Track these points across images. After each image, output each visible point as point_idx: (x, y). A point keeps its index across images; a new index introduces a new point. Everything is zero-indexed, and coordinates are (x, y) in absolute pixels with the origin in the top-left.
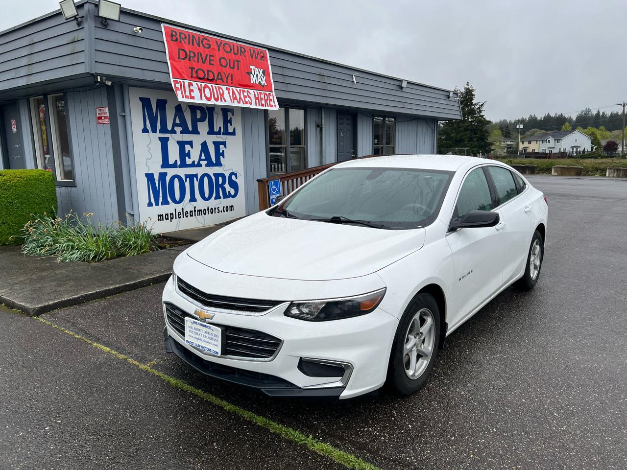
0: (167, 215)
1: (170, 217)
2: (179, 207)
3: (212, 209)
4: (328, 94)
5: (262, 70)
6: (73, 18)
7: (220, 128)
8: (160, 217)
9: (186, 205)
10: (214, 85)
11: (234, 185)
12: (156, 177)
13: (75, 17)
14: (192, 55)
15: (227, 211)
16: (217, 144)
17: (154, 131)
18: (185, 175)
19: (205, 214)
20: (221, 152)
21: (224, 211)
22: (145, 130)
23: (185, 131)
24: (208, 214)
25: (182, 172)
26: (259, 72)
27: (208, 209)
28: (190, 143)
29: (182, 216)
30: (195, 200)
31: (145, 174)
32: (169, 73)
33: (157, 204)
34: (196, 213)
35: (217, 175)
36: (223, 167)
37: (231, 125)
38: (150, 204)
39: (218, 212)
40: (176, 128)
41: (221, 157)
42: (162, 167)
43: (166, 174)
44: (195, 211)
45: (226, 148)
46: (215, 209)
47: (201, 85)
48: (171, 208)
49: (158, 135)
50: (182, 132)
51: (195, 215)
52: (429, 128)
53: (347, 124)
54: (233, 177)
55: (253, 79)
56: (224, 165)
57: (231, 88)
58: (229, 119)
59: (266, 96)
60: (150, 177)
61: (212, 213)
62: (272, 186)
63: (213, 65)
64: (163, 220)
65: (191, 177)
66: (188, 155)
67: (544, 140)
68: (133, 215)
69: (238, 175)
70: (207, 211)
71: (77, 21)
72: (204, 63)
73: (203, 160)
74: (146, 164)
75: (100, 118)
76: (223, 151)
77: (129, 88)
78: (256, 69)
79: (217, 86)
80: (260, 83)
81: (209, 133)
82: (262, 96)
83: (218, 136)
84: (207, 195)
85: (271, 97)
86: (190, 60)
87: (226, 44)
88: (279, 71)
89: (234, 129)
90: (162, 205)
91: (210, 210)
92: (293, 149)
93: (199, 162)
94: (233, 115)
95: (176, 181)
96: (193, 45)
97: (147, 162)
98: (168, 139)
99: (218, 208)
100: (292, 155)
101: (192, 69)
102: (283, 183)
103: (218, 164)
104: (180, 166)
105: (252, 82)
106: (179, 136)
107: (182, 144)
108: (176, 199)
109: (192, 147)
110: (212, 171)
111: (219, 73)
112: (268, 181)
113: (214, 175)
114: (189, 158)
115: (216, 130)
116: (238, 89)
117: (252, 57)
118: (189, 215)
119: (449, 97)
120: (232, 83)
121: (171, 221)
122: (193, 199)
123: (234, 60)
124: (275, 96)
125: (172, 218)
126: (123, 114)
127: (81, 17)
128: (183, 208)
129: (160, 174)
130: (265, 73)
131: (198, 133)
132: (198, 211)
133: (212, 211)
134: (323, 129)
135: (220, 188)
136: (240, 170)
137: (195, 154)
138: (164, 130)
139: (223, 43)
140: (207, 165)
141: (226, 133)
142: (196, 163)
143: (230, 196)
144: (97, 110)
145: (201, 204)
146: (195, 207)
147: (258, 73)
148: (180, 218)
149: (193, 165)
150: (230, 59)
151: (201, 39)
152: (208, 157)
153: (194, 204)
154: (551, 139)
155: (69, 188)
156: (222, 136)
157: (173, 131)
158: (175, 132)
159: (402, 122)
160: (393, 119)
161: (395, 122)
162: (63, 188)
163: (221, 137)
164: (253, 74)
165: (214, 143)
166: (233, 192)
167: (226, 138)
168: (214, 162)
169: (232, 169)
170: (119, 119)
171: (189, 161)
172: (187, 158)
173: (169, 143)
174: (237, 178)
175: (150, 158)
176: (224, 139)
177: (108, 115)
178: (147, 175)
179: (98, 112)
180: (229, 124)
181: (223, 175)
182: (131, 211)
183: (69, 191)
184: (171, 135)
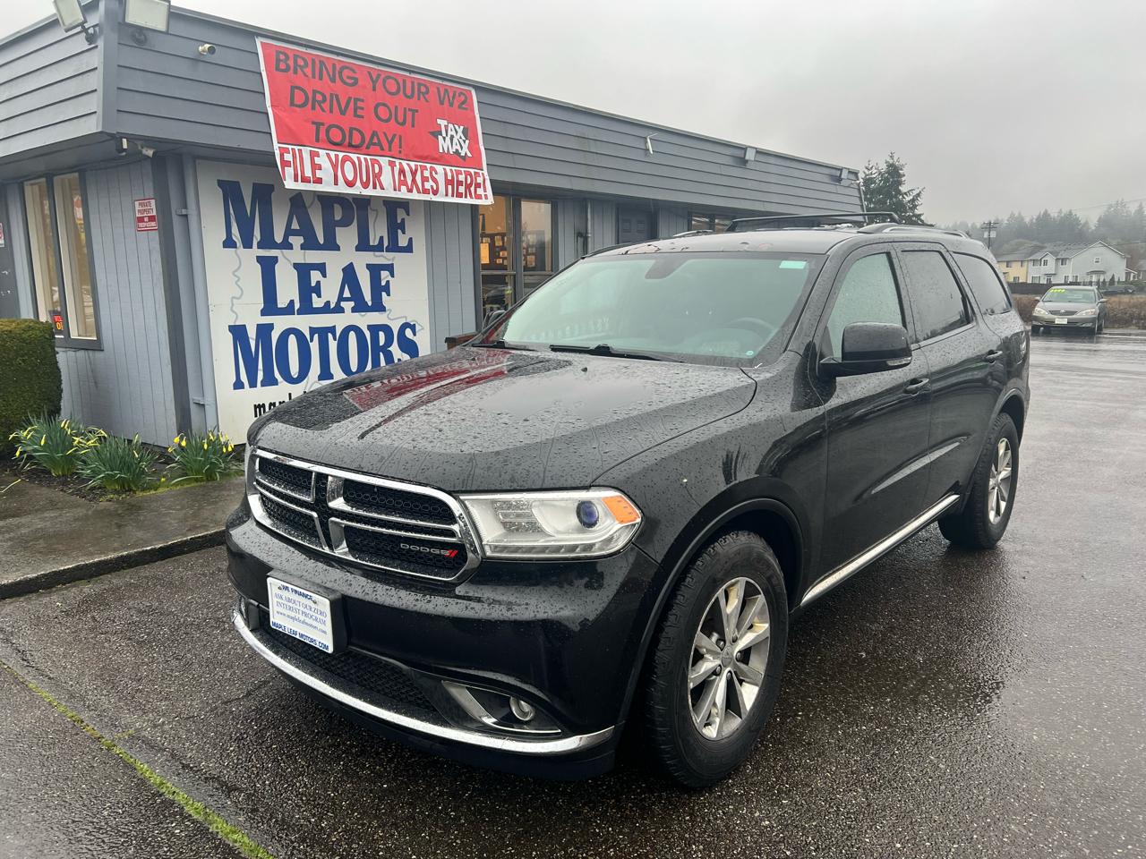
0: (272, 404)
2: (297, 390)
4: (595, 173)
5: (462, 127)
6: (79, 29)
7: (381, 238)
8: (259, 408)
9: (312, 384)
10: (362, 157)
11: (410, 347)
12: (252, 333)
13: (82, 24)
14: (319, 97)
16: (375, 270)
17: (248, 245)
18: (310, 328)
20: (383, 283)
22: (229, 243)
23: (310, 244)
25: (304, 323)
26: (457, 132)
28: (321, 268)
30: (331, 377)
31: (229, 326)
32: (271, 134)
33: (253, 384)
35: (374, 329)
36: (388, 312)
37: (404, 233)
38: (238, 385)
40: (292, 239)
41: (384, 294)
42: (264, 313)
43: (271, 327)
45: (393, 276)
47: (337, 156)
48: (281, 391)
49: (256, 252)
50: (303, 247)
53: (638, 231)
54: (408, 333)
55: (444, 145)
56: (390, 310)
57: (397, 162)
58: (399, 221)
59: (469, 177)
60: (238, 332)
63: (362, 117)
65: (323, 333)
66: (317, 290)
67: (1037, 260)
68: (203, 405)
69: (417, 328)
71: (87, 33)
72: (343, 112)
73: (347, 299)
74: (232, 308)
75: (141, 220)
76: (388, 282)
77: (197, 161)
78: (451, 126)
79: (368, 157)
80: (457, 152)
81: (358, 249)
82: (462, 178)
83: (377, 253)
84: (354, 366)
85: (480, 180)
86: (313, 108)
87: (389, 77)
88: (497, 129)
89: (411, 240)
90: (262, 386)
92: (531, 278)
93: (338, 304)
94: (408, 215)
95: (292, 340)
96: (321, 79)
97: (233, 305)
98: (275, 259)
100: (527, 290)
101: (318, 125)
103: (378, 307)
104: (300, 312)
105: (441, 151)
106: (298, 255)
107: (303, 270)
108: (292, 374)
109: (324, 276)
110: (364, 320)
111: (374, 134)
113: (370, 327)
114: (319, 296)
115: (373, 241)
116: (413, 164)
117: (442, 103)
119: (839, 179)
120: (400, 152)
122: (325, 373)
123: (405, 108)
124: (487, 178)
126: (184, 212)
127: (94, 26)
129: (259, 326)
130: (469, 134)
131: (338, 248)
134: (589, 239)
135: (381, 354)
136: (421, 317)
137: (330, 289)
138: (267, 242)
139: (383, 76)
140: (354, 310)
141: (394, 247)
142: (332, 306)
144: (137, 203)
147: (454, 133)
149: (326, 309)
150: (396, 107)
151: (338, 68)
152: (357, 295)
153: (327, 381)
154: (1051, 260)
155: (91, 353)
156: (385, 253)
157: (286, 245)
158: (290, 247)
162: (81, 354)
163: (382, 256)
164: (444, 135)
165: (369, 266)
167: (393, 259)
168: (370, 303)
169: (406, 317)
170: (177, 222)
171: (317, 302)
172: (314, 295)
173: (277, 267)
174: (415, 334)
175: (238, 296)
176: (389, 260)
177: (154, 214)
178: (233, 329)
179: (137, 207)
180: (399, 231)
181: (387, 329)
182: (200, 398)
183: (92, 358)
184: (282, 253)
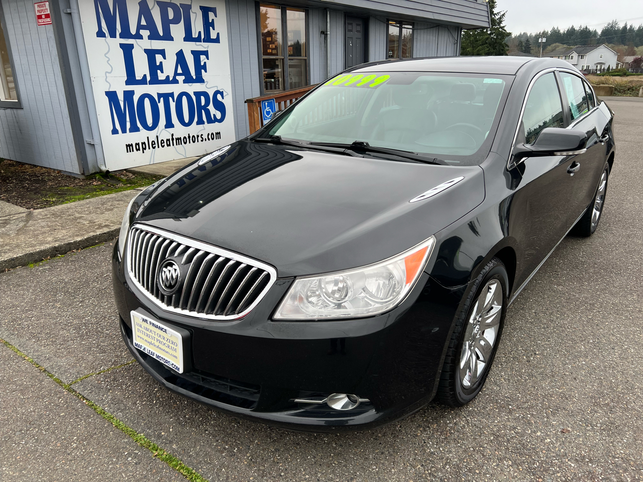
0: (137, 144)
1: (141, 147)
2: (152, 135)
3: (193, 136)
7: (200, 33)
8: (129, 147)
9: (161, 131)
11: (220, 107)
12: (121, 97)
15: (213, 139)
16: (196, 54)
17: (113, 35)
18: (158, 93)
19: (185, 143)
20: (202, 64)
21: (209, 139)
22: (100, 34)
23: (154, 36)
24: (190, 143)
25: (154, 90)
27: (189, 137)
28: (162, 52)
29: (157, 145)
30: (172, 126)
31: (106, 92)
33: (124, 131)
34: (175, 141)
35: (198, 94)
36: (206, 83)
37: (214, 29)
38: (115, 131)
39: (202, 141)
40: (142, 32)
41: (203, 71)
42: (128, 83)
43: (132, 93)
44: (173, 139)
45: (208, 59)
46: (198, 136)
48: (142, 135)
49: (119, 40)
50: (150, 38)
51: (173, 145)
52: (451, 38)
53: (357, 31)
54: (219, 97)
56: (207, 82)
58: (210, 21)
60: (112, 96)
61: (194, 142)
62: (265, 108)
64: (133, 151)
65: (166, 97)
66: (161, 67)
67: (567, 56)
68: (94, 145)
69: (225, 94)
70: (188, 140)
73: (180, 74)
74: (106, 79)
75: (40, 17)
76: (205, 63)
81: (186, 39)
83: (198, 43)
84: (187, 120)
89: (218, 34)
90: (130, 132)
91: (191, 138)
92: (292, 61)
93: (174, 77)
94: (216, 16)
95: (147, 102)
97: (107, 77)
98: (132, 46)
99: (202, 135)
100: (291, 69)
102: (279, 104)
103: (200, 80)
104: (151, 83)
106: (147, 43)
107: (151, 54)
108: (148, 124)
109: (165, 58)
110: (192, 88)
112: (259, 102)
113: (195, 93)
114: (162, 72)
115: (195, 35)
118: (165, 144)
121: (143, 152)
122: (169, 125)
125: (144, 149)
126: (69, 11)
128: (157, 136)
129: (125, 92)
131: (172, 39)
132: (177, 139)
133: (194, 139)
134: (329, 36)
135: (203, 111)
136: (227, 89)
137: (169, 67)
138: (126, 34)
140: (185, 82)
141: (208, 39)
142: (171, 79)
143: (216, 120)
144: (36, 5)
145: (179, 130)
146: (173, 135)
148: (154, 148)
149: (167, 81)
152: (186, 71)
153: (171, 130)
154: (575, 55)
155: (15, 111)
156: (202, 43)
157: (138, 36)
158: (141, 37)
159: (420, 29)
160: (411, 27)
161: (413, 29)
162: (9, 111)
163: (201, 45)
165: (193, 52)
166: (219, 116)
167: (208, 47)
168: (194, 77)
169: (217, 87)
170: (65, 19)
171: (161, 76)
172: (159, 71)
173: (133, 51)
174: (223, 98)
175: (110, 71)
176: (205, 48)
177: (49, 12)
178: (108, 94)
179: (37, 9)
180: (211, 28)
181: (206, 95)
182: (91, 140)
183: (15, 113)
184: (136, 41)
